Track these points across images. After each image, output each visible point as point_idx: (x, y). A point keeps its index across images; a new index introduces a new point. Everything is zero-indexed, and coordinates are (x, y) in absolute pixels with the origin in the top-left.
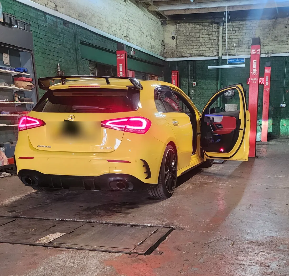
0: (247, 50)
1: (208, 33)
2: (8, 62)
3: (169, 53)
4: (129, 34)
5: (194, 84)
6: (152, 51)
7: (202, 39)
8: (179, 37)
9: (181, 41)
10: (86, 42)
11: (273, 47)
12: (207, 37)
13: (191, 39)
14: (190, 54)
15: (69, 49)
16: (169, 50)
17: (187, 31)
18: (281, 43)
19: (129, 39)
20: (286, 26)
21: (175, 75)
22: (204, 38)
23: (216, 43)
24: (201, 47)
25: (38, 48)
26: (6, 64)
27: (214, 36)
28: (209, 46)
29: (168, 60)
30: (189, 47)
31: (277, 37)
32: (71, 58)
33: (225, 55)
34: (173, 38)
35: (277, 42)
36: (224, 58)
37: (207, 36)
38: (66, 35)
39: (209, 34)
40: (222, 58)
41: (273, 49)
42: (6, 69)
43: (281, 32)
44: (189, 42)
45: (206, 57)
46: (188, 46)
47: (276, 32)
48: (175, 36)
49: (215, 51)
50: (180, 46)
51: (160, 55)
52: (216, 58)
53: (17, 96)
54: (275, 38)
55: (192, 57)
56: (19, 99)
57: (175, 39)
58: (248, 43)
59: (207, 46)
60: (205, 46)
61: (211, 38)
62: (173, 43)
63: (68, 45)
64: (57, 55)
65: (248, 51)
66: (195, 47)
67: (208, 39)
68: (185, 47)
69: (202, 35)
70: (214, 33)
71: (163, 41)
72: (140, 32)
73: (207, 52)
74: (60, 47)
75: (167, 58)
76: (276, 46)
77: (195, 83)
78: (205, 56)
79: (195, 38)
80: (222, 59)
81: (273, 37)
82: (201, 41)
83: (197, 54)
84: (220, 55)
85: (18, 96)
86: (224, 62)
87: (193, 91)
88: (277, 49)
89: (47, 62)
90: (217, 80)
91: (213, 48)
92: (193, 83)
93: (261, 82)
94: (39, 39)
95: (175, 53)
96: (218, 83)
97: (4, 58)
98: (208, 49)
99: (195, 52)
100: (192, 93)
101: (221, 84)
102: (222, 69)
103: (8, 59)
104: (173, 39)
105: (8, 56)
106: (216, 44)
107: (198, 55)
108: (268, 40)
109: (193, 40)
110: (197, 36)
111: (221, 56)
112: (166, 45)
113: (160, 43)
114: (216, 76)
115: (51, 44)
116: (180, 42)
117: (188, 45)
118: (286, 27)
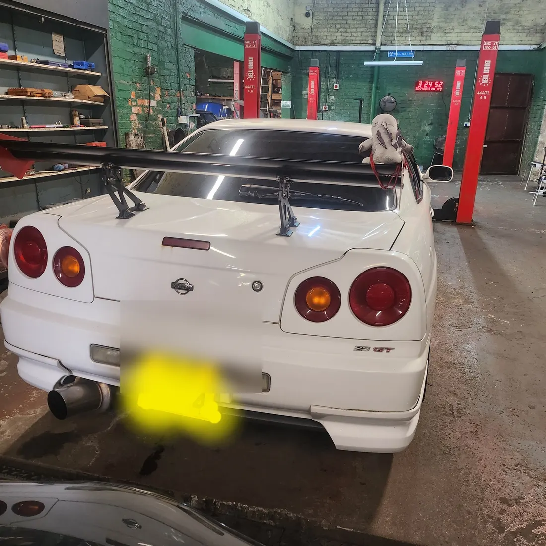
0: (420, 38)
1: (361, 10)
2: (62, 50)
3: (300, 38)
4: (250, 5)
5: (336, 87)
6: (279, 34)
7: (351, 18)
8: (316, 14)
9: (320, 20)
10: (191, 17)
11: (459, 35)
12: (359, 16)
13: (335, 18)
14: (332, 41)
15: (165, 27)
16: (300, 34)
17: (329, 5)
18: (472, 31)
19: (250, 14)
20: (482, 4)
21: (314, 73)
22: (354, 18)
23: (373, 26)
24: (349, 30)
25: (116, 25)
26: (58, 54)
27: (370, 14)
28: (362, 30)
29: (298, 48)
30: (331, 30)
31: (466, 20)
32: (168, 43)
33: (385, 45)
34: (307, 15)
35: (466, 28)
36: (383, 48)
37: (360, 14)
38: (161, 4)
39: (363, 11)
40: (380, 48)
41: (458, 39)
42: (54, 64)
43: (474, 13)
44: (331, 23)
45: (356, 46)
46: (330, 28)
47: (466, 12)
48: (310, 12)
49: (370, 38)
50: (317, 29)
51: (288, 41)
52: (372, 48)
53: (78, 115)
54: (463, 22)
55: (335, 45)
56: (80, 119)
57: (310, 18)
58: (422, 28)
59: (359, 30)
60: (355, 30)
61: (367, 18)
62: (307, 23)
63: (163, 21)
64: (146, 38)
65: (421, 41)
66: (340, 30)
67: (361, 18)
68: (325, 30)
69: (352, 12)
70: (370, 10)
71: (292, 19)
72: (265, 4)
73: (358, 38)
74: (151, 23)
75: (296, 44)
76: (463, 35)
77: (337, 85)
78: (355, 44)
79: (340, 16)
80: (381, 50)
81: (460, 21)
82: (349, 22)
83: (342, 40)
84: (378, 44)
85: (80, 114)
86: (383, 55)
87: (333, 97)
88: (465, 39)
89: (129, 50)
90: (371, 82)
91: (367, 32)
92: (335, 85)
93: (438, 87)
94: (117, 7)
95: (310, 37)
96: (372, 87)
97: (54, 43)
98: (359, 34)
99: (339, 37)
100: (331, 101)
101: (377, 89)
102: (379, 66)
103: (62, 44)
104: (306, 17)
105: (62, 39)
106: (373, 28)
107: (344, 43)
108: (452, 24)
109: (338, 19)
110: (344, 14)
111: (380, 45)
112: (297, 26)
113: (288, 22)
114: (369, 77)
115: (136, 18)
116: (317, 22)
117: (329, 26)
118: (480, 6)
